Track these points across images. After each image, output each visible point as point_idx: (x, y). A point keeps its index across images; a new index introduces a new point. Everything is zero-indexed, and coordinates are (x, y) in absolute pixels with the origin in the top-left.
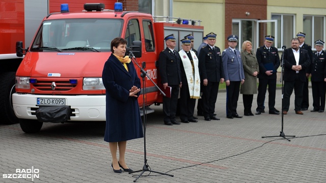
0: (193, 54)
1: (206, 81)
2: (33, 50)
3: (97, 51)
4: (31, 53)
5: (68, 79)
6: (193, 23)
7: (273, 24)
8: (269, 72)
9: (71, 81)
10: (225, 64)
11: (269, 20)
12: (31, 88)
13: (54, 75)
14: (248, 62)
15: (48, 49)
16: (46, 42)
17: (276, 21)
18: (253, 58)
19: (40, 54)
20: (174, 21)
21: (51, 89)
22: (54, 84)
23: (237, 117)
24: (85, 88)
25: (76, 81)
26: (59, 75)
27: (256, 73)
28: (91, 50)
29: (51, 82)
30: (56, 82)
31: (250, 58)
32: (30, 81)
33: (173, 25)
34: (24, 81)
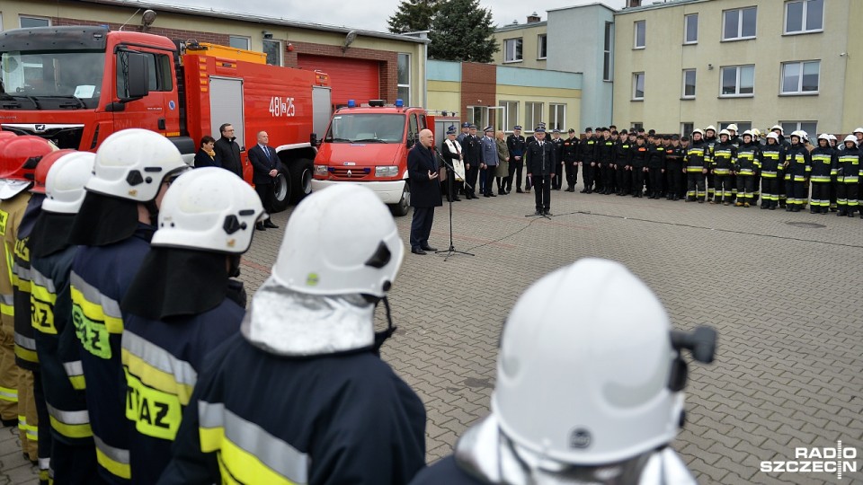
0: (457, 143)
1: (468, 165)
2: (326, 141)
3: (385, 143)
4: (324, 144)
5: (363, 168)
6: (453, 114)
7: (501, 110)
8: (517, 158)
9: (364, 170)
10: (484, 150)
11: (497, 107)
12: (329, 175)
13: (349, 164)
14: (501, 150)
15: (339, 140)
16: (336, 134)
17: (504, 108)
18: (505, 147)
19: (332, 145)
20: (440, 114)
21: (347, 176)
22: (349, 172)
23: (493, 196)
24: (377, 175)
25: (369, 169)
26: (354, 164)
27: (508, 159)
28: (380, 142)
29: (347, 170)
30: (351, 170)
31: (502, 147)
32: (329, 169)
33: (440, 117)
34: (322, 169)
